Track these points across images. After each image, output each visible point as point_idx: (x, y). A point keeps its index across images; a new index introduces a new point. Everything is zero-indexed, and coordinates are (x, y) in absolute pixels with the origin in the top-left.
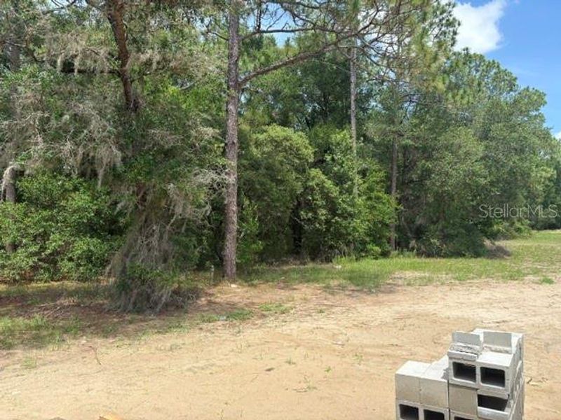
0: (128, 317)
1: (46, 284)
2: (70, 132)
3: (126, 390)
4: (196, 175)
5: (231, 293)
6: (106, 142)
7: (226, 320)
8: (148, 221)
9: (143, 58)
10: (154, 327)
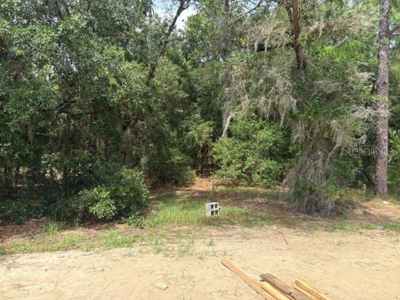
0: (302, 216)
1: (246, 188)
2: (263, 90)
3: (310, 267)
4: (354, 112)
5: (384, 208)
6: (285, 93)
7: (383, 229)
8: (315, 148)
9: (312, 29)
10: (322, 226)
